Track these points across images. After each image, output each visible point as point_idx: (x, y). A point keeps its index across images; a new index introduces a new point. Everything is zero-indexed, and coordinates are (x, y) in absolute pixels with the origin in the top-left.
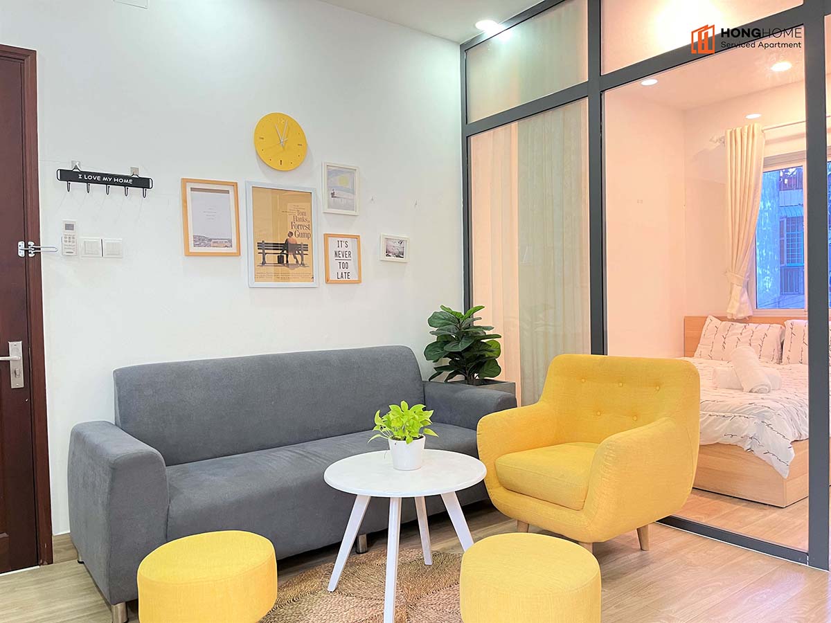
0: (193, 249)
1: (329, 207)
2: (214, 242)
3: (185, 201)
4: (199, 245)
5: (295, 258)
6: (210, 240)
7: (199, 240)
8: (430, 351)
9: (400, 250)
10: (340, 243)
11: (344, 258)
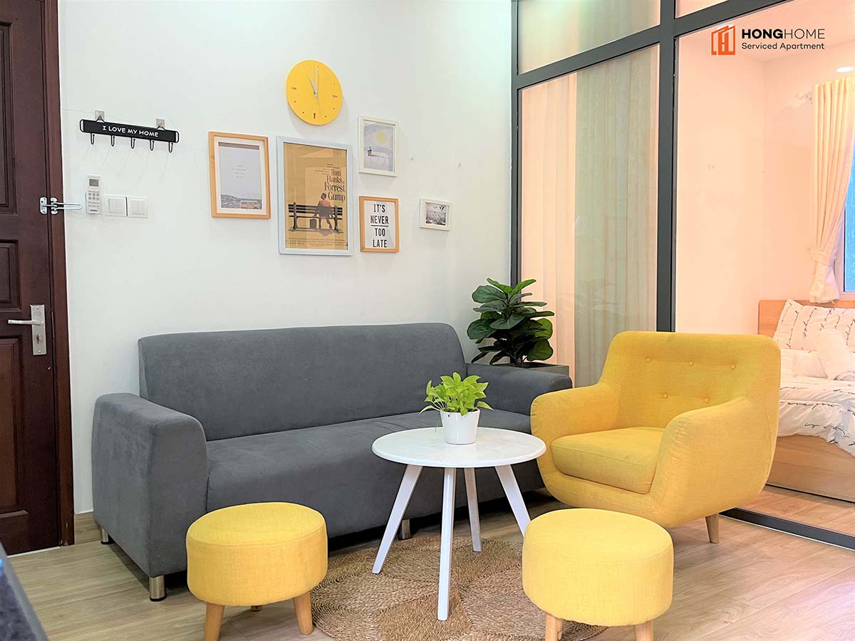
0: (221, 210)
1: (365, 166)
2: (243, 203)
3: (212, 157)
4: (227, 206)
5: (329, 222)
6: (239, 200)
7: (228, 201)
8: (474, 329)
9: (442, 217)
10: (376, 206)
11: (381, 224)
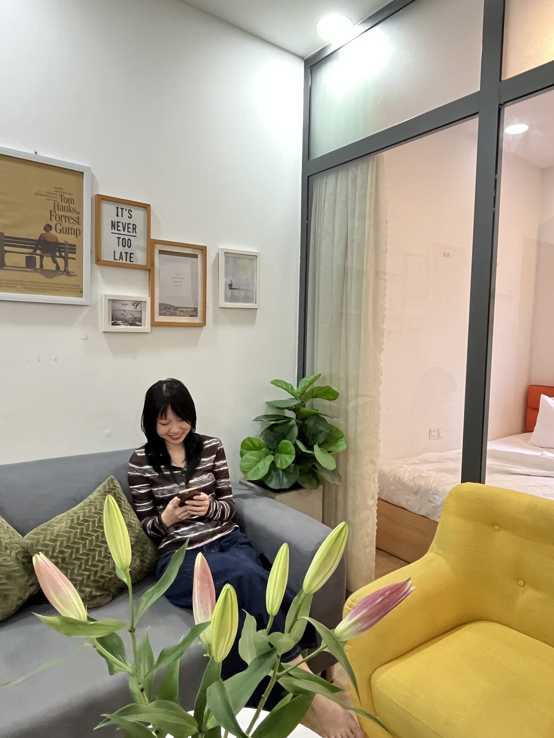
5: (55, 262)
10: (120, 210)
11: (126, 232)
